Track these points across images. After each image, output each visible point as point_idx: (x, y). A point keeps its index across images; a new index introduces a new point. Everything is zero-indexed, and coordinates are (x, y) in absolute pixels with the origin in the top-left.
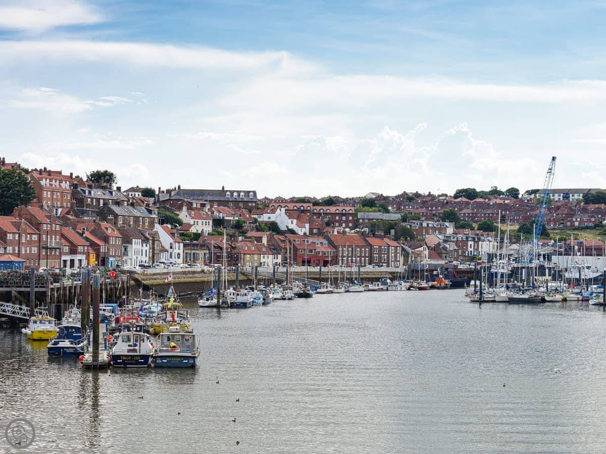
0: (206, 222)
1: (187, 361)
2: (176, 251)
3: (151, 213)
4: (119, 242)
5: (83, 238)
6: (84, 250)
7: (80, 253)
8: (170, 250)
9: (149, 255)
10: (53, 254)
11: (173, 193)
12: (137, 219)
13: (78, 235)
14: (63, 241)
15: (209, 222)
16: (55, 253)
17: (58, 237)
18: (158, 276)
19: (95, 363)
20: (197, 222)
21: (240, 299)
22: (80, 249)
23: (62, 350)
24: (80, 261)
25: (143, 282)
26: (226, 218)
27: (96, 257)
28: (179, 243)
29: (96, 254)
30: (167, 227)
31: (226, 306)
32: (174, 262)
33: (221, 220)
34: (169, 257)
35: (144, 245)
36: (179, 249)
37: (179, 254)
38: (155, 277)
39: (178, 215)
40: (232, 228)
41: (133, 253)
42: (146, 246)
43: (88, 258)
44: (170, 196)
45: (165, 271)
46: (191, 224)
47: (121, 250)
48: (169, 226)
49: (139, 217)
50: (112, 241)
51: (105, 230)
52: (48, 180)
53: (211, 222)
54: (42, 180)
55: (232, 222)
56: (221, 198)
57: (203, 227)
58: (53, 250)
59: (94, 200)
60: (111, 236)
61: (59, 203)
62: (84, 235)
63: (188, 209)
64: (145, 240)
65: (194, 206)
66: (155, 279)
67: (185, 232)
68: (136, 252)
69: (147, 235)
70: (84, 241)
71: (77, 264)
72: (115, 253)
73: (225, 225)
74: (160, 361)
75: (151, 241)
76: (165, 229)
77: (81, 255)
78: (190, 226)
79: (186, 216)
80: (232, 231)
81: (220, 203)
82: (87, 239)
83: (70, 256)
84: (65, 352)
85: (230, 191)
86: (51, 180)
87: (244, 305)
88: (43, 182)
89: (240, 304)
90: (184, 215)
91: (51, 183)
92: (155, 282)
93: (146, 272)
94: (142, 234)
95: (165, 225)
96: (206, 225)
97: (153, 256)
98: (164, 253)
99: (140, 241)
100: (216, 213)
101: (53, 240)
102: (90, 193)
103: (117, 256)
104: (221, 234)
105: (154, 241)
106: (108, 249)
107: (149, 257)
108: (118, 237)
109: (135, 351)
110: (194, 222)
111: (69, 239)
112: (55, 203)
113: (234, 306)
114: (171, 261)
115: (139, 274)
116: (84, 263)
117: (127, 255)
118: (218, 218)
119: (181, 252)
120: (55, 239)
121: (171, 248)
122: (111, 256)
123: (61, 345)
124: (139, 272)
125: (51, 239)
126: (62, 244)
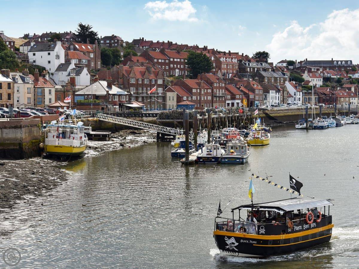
0: (319, 79)
1: (238, 160)
2: (298, 97)
3: (285, 75)
4: (261, 92)
5: (240, 90)
6: (240, 97)
7: (238, 99)
8: (294, 96)
9: (281, 99)
10: (221, 100)
11: (303, 63)
12: (276, 79)
13: (237, 89)
14: (227, 92)
15: (321, 79)
16: (222, 99)
17: (223, 90)
18: (281, 112)
19: (186, 162)
20: (314, 79)
21: (320, 124)
22: (237, 96)
23: (178, 154)
24: (238, 103)
25: (270, 115)
26: (332, 77)
27: (247, 101)
28: (300, 92)
29: (247, 99)
30: (293, 83)
31: (311, 128)
32: (296, 103)
33: (329, 78)
34: (294, 100)
35: (277, 93)
36: (300, 95)
37: (299, 98)
38: (279, 112)
39: (303, 76)
40: (335, 82)
41: (270, 99)
42: (279, 94)
43: (242, 102)
44: (301, 65)
45: (287, 108)
46: (310, 81)
47: (263, 97)
48: (294, 82)
49: (277, 78)
50: (257, 92)
51: (253, 86)
52: (224, 58)
53: (322, 79)
54: (221, 58)
55: (335, 79)
56: (330, 65)
57: (317, 82)
58: (221, 97)
59: (252, 69)
60: (256, 89)
61: (231, 71)
62: (240, 89)
63: (308, 72)
64: (278, 91)
65: (313, 70)
66: (279, 113)
67: (306, 86)
68: (272, 98)
69: (279, 88)
70: (239, 92)
71: (235, 105)
72: (259, 99)
73: (331, 81)
74: (224, 160)
75: (281, 91)
76: (292, 84)
77: (238, 100)
78: (309, 82)
79: (307, 76)
80: (334, 84)
81: (331, 68)
82: (242, 91)
83: (231, 101)
84: (180, 155)
85: (336, 61)
86: (226, 58)
87: (322, 128)
88: (222, 59)
89: (319, 127)
90: (306, 76)
91: (226, 60)
92: (278, 115)
93: (273, 109)
94: (276, 87)
95: (291, 82)
96: (319, 81)
97: (283, 100)
98: (291, 98)
99: (275, 91)
100: (326, 74)
101: (221, 92)
102: (249, 64)
103: (261, 100)
104: (327, 86)
105: (283, 91)
106: (254, 97)
107: (281, 101)
108: (260, 89)
109: (210, 154)
110: (312, 79)
111: (231, 91)
112: (229, 71)
113: (316, 128)
114: (295, 103)
115: (268, 110)
116: (240, 105)
117: (267, 100)
118: (327, 77)
119: (301, 97)
120: (222, 91)
121: (295, 95)
122: (256, 100)
123: (179, 151)
124: (269, 109)
125: (219, 91)
126: (226, 94)
